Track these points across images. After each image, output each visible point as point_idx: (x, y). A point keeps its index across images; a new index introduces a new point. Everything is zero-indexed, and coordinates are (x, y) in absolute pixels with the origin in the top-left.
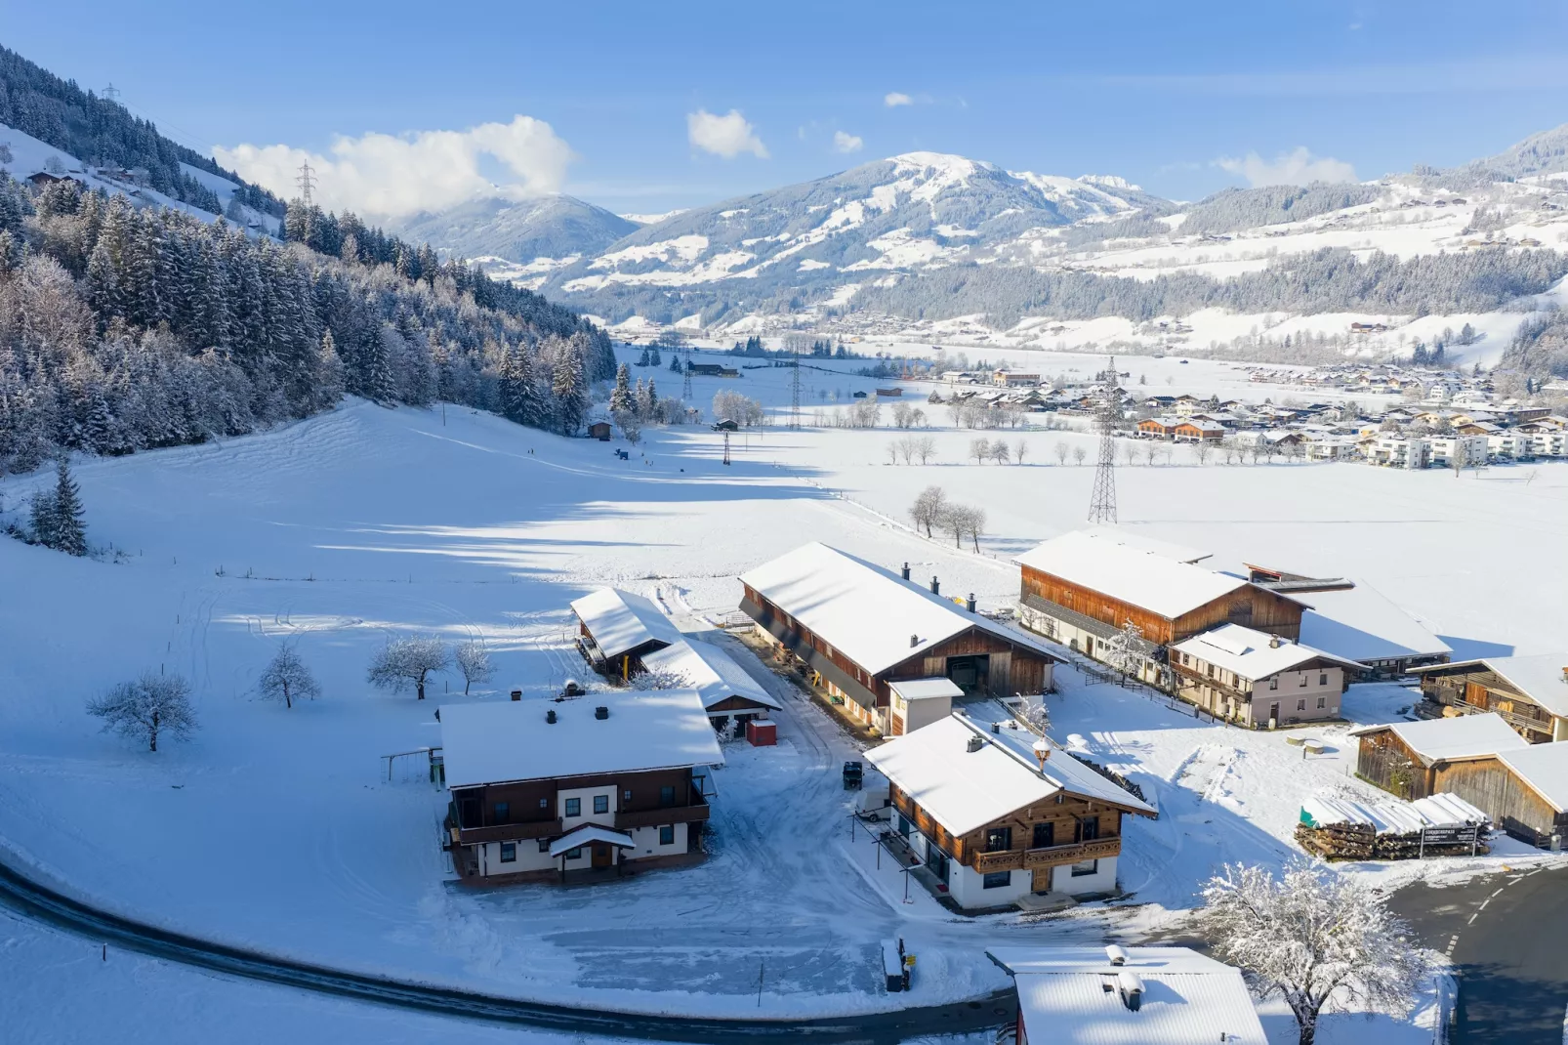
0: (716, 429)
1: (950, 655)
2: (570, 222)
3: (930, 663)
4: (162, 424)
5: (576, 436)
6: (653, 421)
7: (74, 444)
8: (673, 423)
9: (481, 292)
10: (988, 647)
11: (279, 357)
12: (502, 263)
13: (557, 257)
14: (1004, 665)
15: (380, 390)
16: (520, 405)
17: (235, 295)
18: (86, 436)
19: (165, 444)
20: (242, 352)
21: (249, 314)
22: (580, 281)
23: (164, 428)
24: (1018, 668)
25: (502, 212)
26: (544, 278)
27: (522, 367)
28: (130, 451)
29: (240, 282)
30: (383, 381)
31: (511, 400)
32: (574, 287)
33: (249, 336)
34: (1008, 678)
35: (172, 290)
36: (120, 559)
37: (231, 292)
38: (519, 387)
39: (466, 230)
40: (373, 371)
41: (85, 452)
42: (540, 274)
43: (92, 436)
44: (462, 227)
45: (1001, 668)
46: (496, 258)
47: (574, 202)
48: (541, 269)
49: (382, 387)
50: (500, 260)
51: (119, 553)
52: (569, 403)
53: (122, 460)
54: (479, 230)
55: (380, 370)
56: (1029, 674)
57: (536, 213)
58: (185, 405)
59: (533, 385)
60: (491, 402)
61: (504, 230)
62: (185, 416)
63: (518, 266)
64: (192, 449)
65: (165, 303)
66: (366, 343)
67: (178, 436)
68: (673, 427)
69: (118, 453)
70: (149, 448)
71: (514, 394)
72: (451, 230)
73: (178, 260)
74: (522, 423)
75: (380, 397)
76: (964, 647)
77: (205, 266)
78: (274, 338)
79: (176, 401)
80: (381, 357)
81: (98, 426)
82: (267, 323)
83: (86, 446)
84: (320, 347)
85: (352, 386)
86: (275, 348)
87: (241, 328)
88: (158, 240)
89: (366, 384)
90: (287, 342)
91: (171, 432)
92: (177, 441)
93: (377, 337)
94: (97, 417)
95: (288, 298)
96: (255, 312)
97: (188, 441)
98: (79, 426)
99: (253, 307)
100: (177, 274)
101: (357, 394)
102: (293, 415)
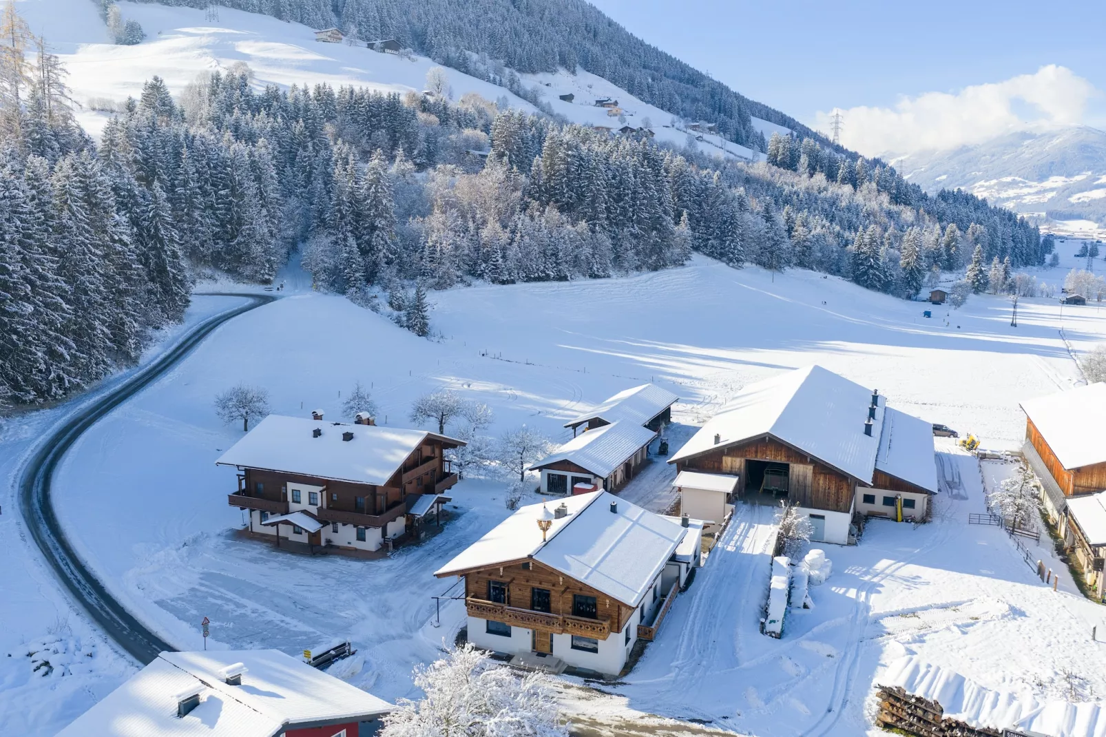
0: (1063, 302)
1: (749, 458)
2: (1084, 148)
3: (728, 461)
4: (537, 265)
5: (916, 300)
6: (1005, 293)
7: (481, 276)
8: (1024, 295)
9: (900, 193)
10: (788, 457)
11: (641, 229)
12: (1021, 182)
13: (1069, 175)
14: (805, 477)
15: (731, 256)
16: (865, 273)
17: (614, 187)
18: (487, 271)
19: (539, 279)
20: (617, 224)
21: (622, 200)
22: (1086, 194)
23: (538, 269)
24: (821, 482)
25: (1027, 142)
26: (1055, 193)
27: (871, 244)
28: (513, 282)
29: (618, 178)
30: (734, 249)
31: (858, 270)
32: (1079, 199)
33: (621, 214)
34: (809, 490)
35: (575, 184)
36: (441, 340)
37: (612, 185)
38: (866, 259)
39: (996, 158)
40: (728, 242)
41: (485, 281)
42: (1052, 190)
43: (490, 271)
44: (993, 155)
45: (801, 478)
46: (1017, 178)
47: (1089, 130)
48: (1054, 185)
49: (733, 253)
50: (1020, 179)
51: (442, 337)
52: (910, 274)
53: (504, 286)
54: (1006, 157)
55: (732, 241)
56: (833, 490)
57: (1055, 141)
58: (555, 255)
59: (877, 259)
60: (843, 270)
61: (1027, 156)
62: (555, 262)
63: (1034, 184)
64: (556, 284)
65: (570, 193)
66: (725, 222)
67: (548, 275)
68: (1025, 299)
69: (503, 282)
70: (526, 282)
71: (862, 264)
72: (983, 158)
73: (582, 165)
74: (867, 287)
75: (731, 260)
76: (764, 453)
77: (595, 168)
78: (638, 216)
79: (549, 252)
80: (734, 232)
81: (494, 265)
82: (633, 205)
83: (486, 277)
84: (677, 223)
85: (712, 252)
86: (639, 223)
87: (616, 209)
88: (570, 152)
89: (723, 251)
90: (646, 218)
91: (543, 272)
92: (547, 278)
93: (732, 217)
94: (494, 260)
95: (651, 188)
96: (626, 198)
97: (555, 279)
98: (484, 265)
99: (625, 195)
100: (579, 174)
101: (715, 258)
102: (648, 268)
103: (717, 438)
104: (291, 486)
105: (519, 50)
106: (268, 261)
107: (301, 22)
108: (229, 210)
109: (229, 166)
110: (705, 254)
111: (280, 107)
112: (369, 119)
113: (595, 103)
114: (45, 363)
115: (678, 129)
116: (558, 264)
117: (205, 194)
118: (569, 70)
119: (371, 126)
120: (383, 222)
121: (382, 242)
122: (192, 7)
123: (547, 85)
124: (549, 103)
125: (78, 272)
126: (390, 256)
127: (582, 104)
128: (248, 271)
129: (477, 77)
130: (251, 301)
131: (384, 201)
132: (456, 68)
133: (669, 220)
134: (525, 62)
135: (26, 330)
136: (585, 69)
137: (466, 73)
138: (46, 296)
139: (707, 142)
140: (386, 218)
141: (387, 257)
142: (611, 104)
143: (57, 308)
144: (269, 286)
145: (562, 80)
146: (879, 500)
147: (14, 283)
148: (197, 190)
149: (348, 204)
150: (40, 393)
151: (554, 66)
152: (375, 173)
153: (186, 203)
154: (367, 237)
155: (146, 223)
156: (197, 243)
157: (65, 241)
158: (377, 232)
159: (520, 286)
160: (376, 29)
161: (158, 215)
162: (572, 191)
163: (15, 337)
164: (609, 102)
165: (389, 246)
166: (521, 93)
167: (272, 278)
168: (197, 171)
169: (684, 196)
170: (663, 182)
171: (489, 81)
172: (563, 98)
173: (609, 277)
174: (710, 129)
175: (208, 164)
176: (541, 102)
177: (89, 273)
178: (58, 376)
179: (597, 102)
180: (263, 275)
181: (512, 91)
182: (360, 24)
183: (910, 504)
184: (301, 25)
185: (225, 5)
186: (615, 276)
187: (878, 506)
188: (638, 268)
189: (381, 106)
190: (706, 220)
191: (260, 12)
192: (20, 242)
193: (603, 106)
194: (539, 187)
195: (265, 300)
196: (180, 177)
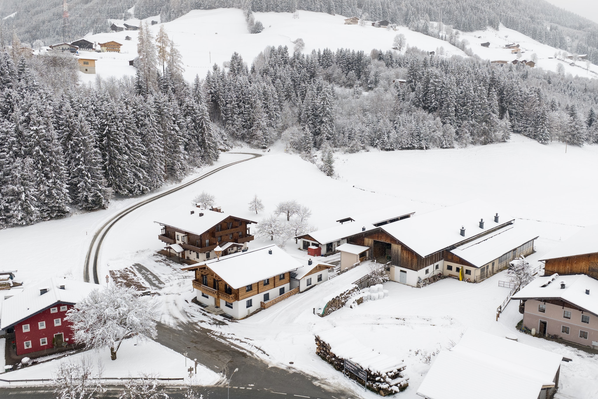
1: (375, 239)
3: (366, 240)
4: (408, 141)
10: (391, 241)
11: (476, 121)
14: (398, 251)
15: (541, 136)
17: (461, 98)
18: (379, 144)
19: (408, 148)
20: (461, 119)
21: (466, 105)
23: (408, 143)
24: (405, 254)
28: (393, 150)
29: (464, 93)
30: (543, 133)
33: (464, 113)
34: (399, 258)
36: (337, 178)
37: (460, 97)
40: (539, 129)
41: (378, 149)
49: (542, 135)
51: (339, 177)
55: (542, 128)
56: (410, 259)
58: (419, 135)
62: (419, 140)
66: (538, 117)
67: (414, 147)
69: (387, 150)
70: (401, 150)
73: (443, 87)
75: (541, 139)
76: (381, 238)
77: (450, 88)
78: (475, 114)
79: (415, 134)
80: (544, 123)
81: (383, 141)
82: (473, 108)
83: (378, 147)
84: (501, 118)
85: (529, 134)
86: (476, 118)
87: (462, 110)
88: (437, 80)
89: (536, 134)
90: (480, 115)
91: (410, 145)
92: (413, 148)
93: (543, 114)
94: (383, 138)
95: (484, 99)
96: (468, 104)
97: (418, 148)
98: (378, 141)
99: (468, 103)
100: (441, 92)
101: (531, 138)
102: (481, 143)
103: (364, 229)
104: (177, 233)
105: (464, 19)
106: (265, 138)
107: (341, 14)
108: (249, 114)
109: (250, 94)
110: (525, 135)
111: (299, 62)
112: (347, 65)
113: (505, 46)
114: (134, 179)
115: (558, 59)
116: (420, 141)
117: (239, 107)
118: (494, 28)
119: (348, 69)
120: (326, 119)
121: (325, 129)
122: (288, 12)
123: (479, 37)
124: (471, 49)
125: (150, 142)
126: (329, 136)
127: (496, 48)
128: (255, 142)
129: (433, 36)
130: (252, 156)
131: (327, 109)
132: (422, 32)
133: (495, 117)
134: (467, 25)
135: (124, 166)
136: (506, 26)
137: (427, 35)
138: (134, 153)
139: (577, 66)
140: (328, 117)
141: (328, 137)
142: (515, 46)
143: (140, 158)
144: (265, 150)
145: (488, 34)
146: (454, 269)
147: (120, 147)
148: (236, 105)
149: (311, 110)
150: (131, 191)
151: (484, 26)
152: (324, 95)
153: (231, 111)
154: (319, 126)
155: (198, 121)
156: (235, 130)
157: (146, 130)
158: (323, 124)
159: (397, 152)
160: (380, 15)
161: (203, 118)
162: (437, 101)
163: (120, 169)
164: (514, 45)
165: (329, 131)
166: (456, 44)
167: (266, 146)
168: (237, 97)
169: (513, 102)
170: (493, 95)
171: (439, 38)
172: (483, 45)
173: (453, 147)
174: (583, 58)
175: (242, 93)
176: (466, 48)
177: (156, 143)
178: (138, 185)
179: (506, 46)
180: (263, 144)
181: (451, 43)
182: (372, 13)
183: (468, 272)
184: (341, 16)
185: (304, 10)
186: (457, 148)
187: (454, 272)
188: (473, 143)
189: (353, 58)
190: (527, 115)
191: (321, 11)
192: (125, 130)
193: (510, 48)
194: (419, 99)
195: (257, 156)
196: (229, 100)
